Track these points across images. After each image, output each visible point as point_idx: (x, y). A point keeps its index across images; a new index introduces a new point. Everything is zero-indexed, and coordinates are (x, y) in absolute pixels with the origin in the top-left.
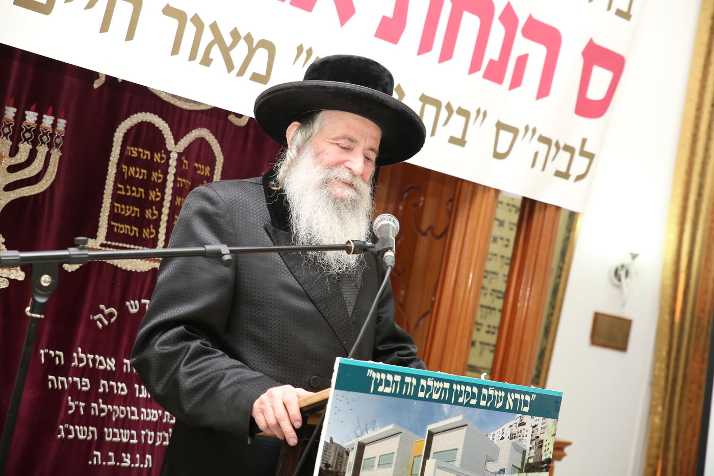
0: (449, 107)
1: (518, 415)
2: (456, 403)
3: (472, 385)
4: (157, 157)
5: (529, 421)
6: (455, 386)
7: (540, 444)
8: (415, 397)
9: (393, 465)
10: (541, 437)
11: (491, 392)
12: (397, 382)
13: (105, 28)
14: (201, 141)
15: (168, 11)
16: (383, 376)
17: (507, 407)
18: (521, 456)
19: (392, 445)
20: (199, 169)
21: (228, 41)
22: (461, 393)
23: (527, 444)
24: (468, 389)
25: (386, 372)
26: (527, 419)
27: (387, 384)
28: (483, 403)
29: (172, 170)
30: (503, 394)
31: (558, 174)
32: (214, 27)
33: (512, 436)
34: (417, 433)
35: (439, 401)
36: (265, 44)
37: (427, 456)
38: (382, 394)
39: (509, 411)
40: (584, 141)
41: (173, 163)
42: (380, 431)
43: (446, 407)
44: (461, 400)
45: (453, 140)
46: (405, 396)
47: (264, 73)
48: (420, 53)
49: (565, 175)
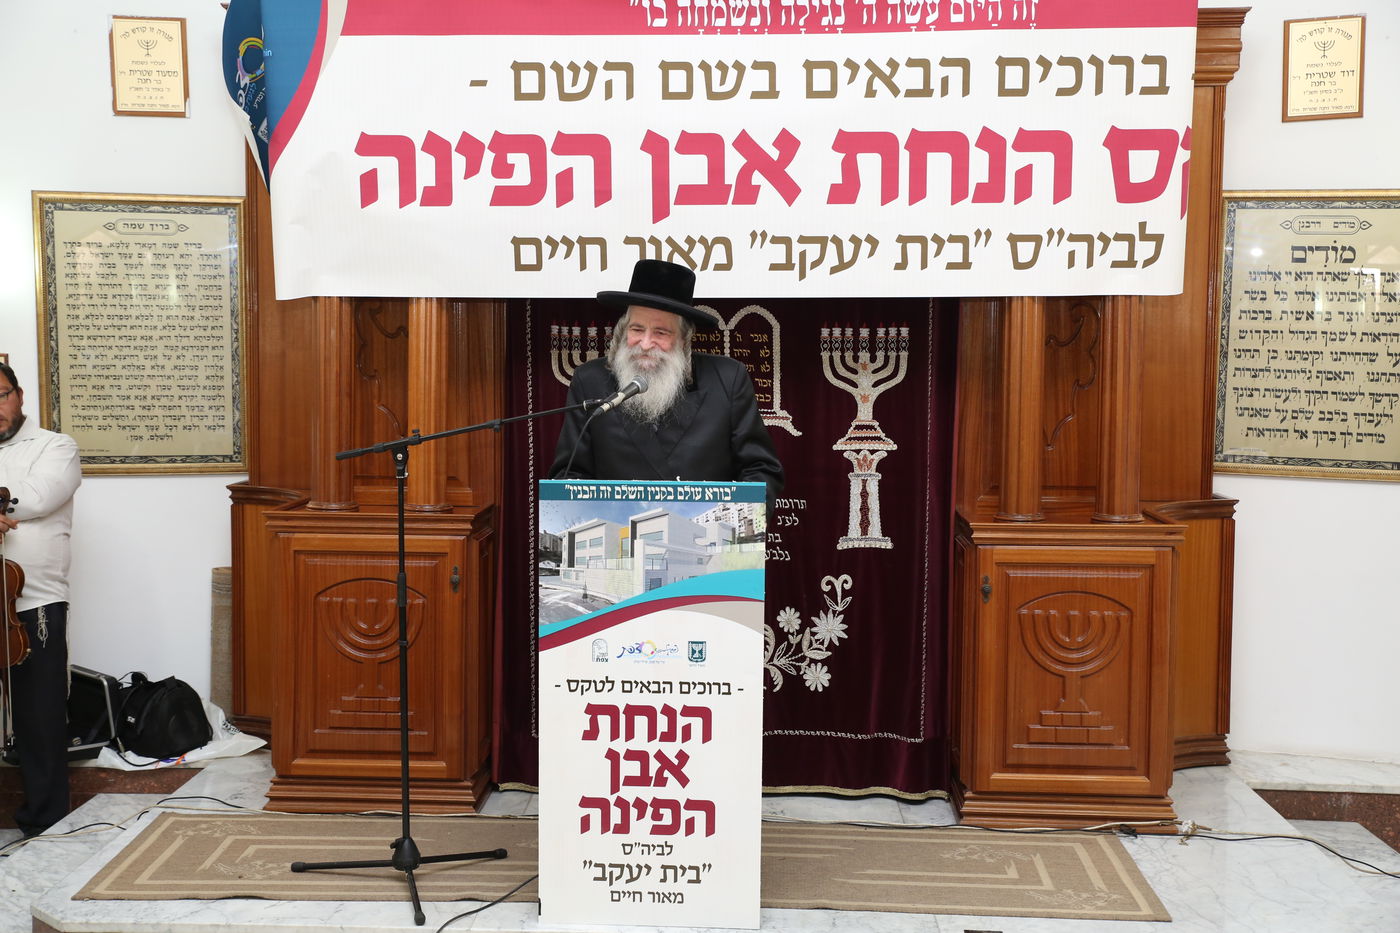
0: (936, 239)
1: (719, 503)
2: (653, 499)
3: (666, 486)
4: (712, 338)
5: (734, 507)
6: (649, 489)
7: (750, 522)
8: (612, 498)
9: (604, 545)
10: (750, 517)
11: (687, 489)
12: (593, 491)
13: (583, 266)
14: (754, 315)
15: (629, 241)
16: (580, 488)
17: (707, 498)
18: (731, 533)
19: (600, 532)
20: (756, 338)
21: (686, 247)
22: (656, 493)
23: (736, 524)
24: (663, 489)
25: (582, 485)
26: (728, 505)
27: (585, 492)
28: (680, 498)
29: (727, 345)
30: (700, 489)
31: (1116, 264)
32: (670, 241)
33: (717, 519)
34: (620, 522)
35: (636, 499)
36: (717, 240)
37: (634, 536)
38: (582, 499)
39: (710, 500)
40: (1143, 226)
41: (727, 339)
42: (585, 524)
43: (644, 504)
44: (657, 497)
45: (951, 266)
46: (603, 499)
47: (725, 262)
48: (884, 202)
49: (1130, 263)
